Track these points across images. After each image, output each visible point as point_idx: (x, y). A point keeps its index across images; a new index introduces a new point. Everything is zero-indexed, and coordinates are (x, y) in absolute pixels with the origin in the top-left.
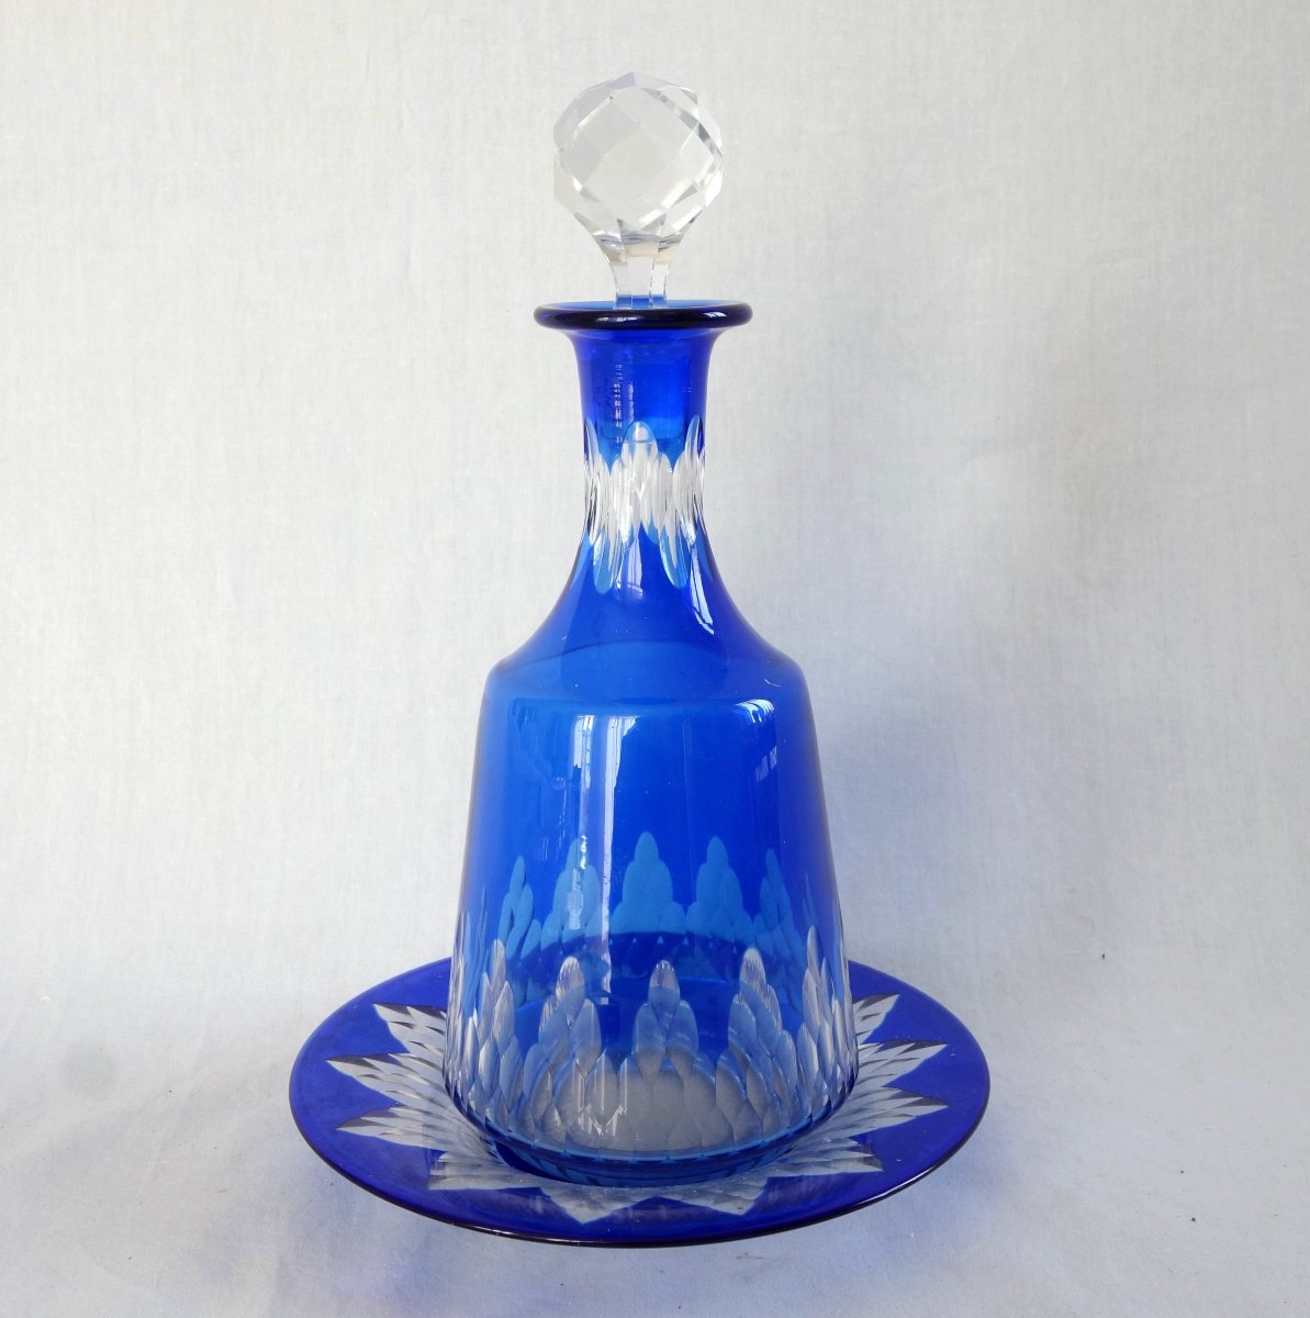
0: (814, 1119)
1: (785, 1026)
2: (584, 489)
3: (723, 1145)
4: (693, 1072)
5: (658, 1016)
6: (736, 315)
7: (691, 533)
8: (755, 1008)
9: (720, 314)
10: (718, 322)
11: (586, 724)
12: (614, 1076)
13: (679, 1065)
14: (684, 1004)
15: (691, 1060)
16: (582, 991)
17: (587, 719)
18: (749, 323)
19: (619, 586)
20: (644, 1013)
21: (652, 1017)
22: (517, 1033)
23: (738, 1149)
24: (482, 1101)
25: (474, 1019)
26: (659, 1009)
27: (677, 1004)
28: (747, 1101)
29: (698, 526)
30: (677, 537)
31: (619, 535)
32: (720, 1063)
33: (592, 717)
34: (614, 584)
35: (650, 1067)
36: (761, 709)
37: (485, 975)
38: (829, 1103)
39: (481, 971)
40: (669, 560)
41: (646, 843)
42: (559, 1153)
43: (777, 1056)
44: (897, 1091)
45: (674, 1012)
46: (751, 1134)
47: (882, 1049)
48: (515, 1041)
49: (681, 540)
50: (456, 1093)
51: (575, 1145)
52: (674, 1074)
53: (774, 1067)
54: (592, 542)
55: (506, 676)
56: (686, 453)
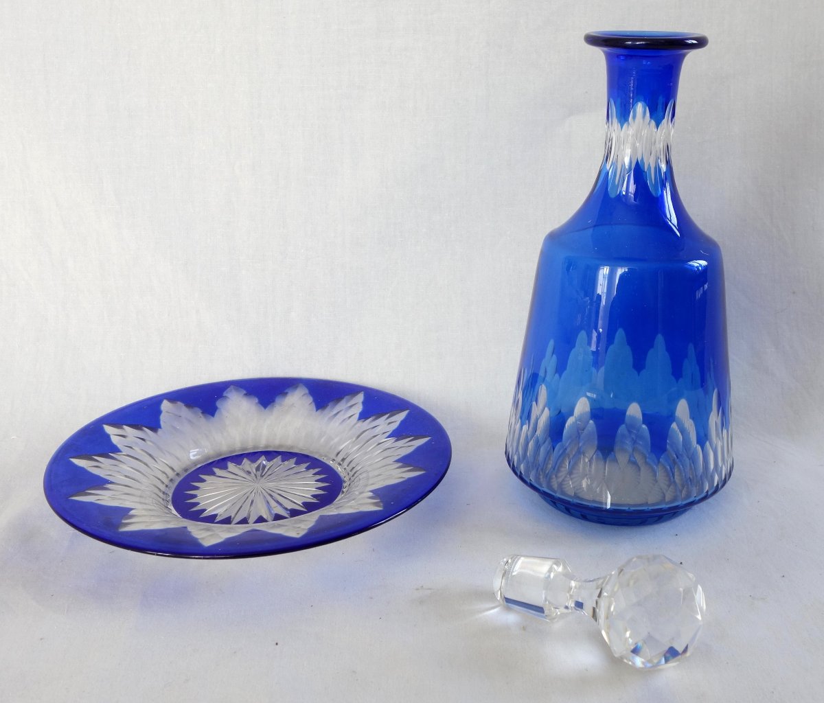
0: (709, 493)
1: (698, 443)
2: (604, 137)
3: (657, 504)
4: (646, 463)
5: (630, 432)
6: (701, 42)
7: (663, 167)
8: (683, 431)
9: (694, 42)
10: (693, 46)
11: (605, 271)
12: (603, 462)
13: (638, 458)
14: (644, 426)
15: (645, 457)
16: (589, 415)
17: (605, 269)
18: (706, 47)
19: (624, 193)
20: (622, 429)
21: (626, 432)
22: (549, 436)
23: (668, 506)
24: (528, 469)
25: (525, 427)
26: (631, 428)
27: (641, 426)
28: (675, 482)
29: (668, 163)
30: (655, 168)
31: (623, 165)
32: (661, 460)
33: (608, 267)
34: (621, 192)
35: (622, 458)
36: (701, 265)
37: (534, 403)
38: (718, 485)
39: (532, 401)
40: (651, 179)
41: (620, 334)
42: (569, 501)
43: (693, 459)
44: (400, 464)
45: (638, 430)
46: (675, 499)
47: (396, 441)
48: (549, 439)
49: (658, 169)
50: (513, 465)
51: (579, 498)
52: (635, 463)
53: (690, 464)
54: (608, 168)
55: (555, 240)
56: (665, 121)
